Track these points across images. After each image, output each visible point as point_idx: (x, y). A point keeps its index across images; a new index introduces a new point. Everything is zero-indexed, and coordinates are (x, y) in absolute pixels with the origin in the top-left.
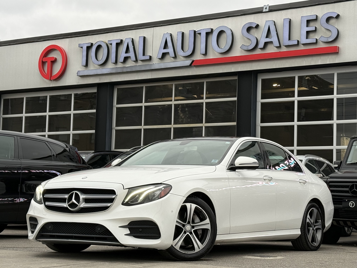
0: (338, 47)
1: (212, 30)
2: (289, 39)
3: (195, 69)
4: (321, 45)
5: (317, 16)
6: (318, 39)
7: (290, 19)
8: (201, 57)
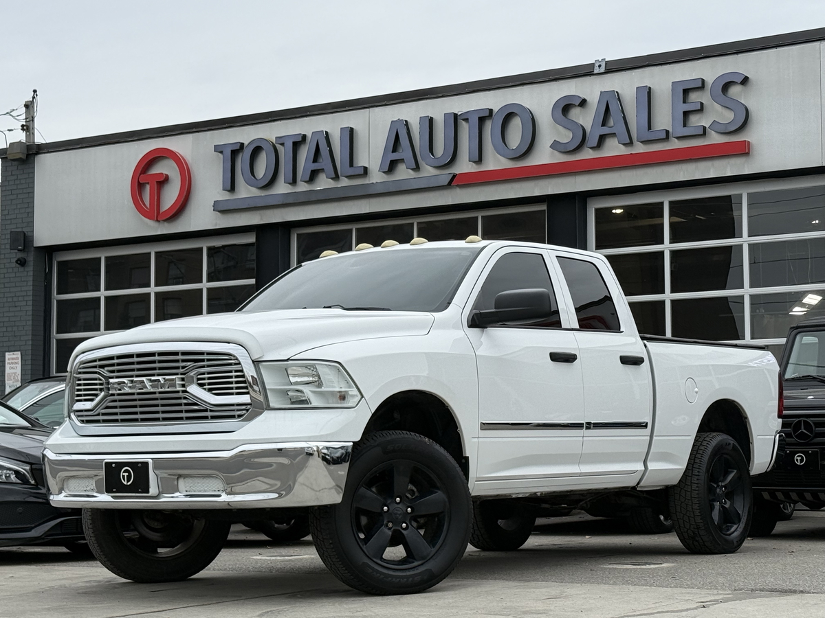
0: (749, 142)
1: (491, 111)
2: (649, 128)
3: (458, 191)
4: (715, 138)
5: (703, 81)
6: (707, 126)
7: (650, 88)
8: (470, 166)
